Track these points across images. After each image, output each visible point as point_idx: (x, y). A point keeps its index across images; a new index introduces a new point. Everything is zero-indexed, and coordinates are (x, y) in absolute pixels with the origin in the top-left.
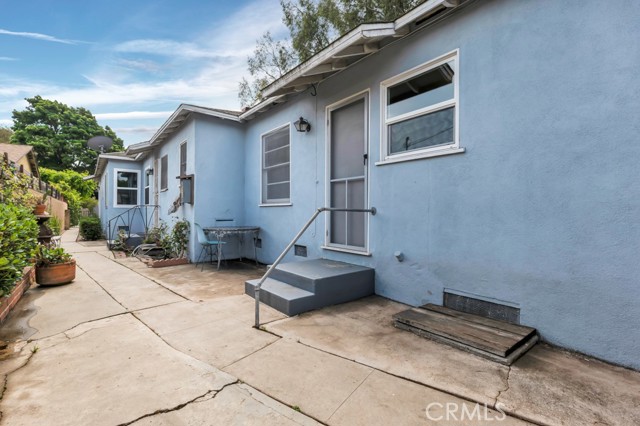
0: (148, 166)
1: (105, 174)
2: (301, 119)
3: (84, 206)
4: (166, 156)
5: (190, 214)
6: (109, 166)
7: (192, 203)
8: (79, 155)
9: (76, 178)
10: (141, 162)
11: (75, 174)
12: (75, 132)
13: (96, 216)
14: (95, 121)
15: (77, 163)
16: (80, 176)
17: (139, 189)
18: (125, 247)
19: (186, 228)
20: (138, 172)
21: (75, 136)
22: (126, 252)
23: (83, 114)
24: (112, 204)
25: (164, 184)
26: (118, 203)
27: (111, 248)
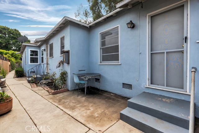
0: (43, 48)
1: (25, 51)
2: (131, 21)
3: (17, 63)
4: (53, 43)
5: (67, 68)
6: (27, 48)
7: (68, 63)
8: (14, 45)
9: (13, 53)
10: (39, 47)
11: (13, 52)
12: (13, 37)
13: (21, 67)
14: (20, 33)
15: (14, 48)
16: (15, 52)
17: (39, 57)
18: (35, 82)
19: (65, 74)
20: (38, 50)
21: (13, 38)
22: (36, 83)
23: (16, 31)
24: (28, 63)
25: (51, 55)
26: (31, 62)
27: (29, 82)
